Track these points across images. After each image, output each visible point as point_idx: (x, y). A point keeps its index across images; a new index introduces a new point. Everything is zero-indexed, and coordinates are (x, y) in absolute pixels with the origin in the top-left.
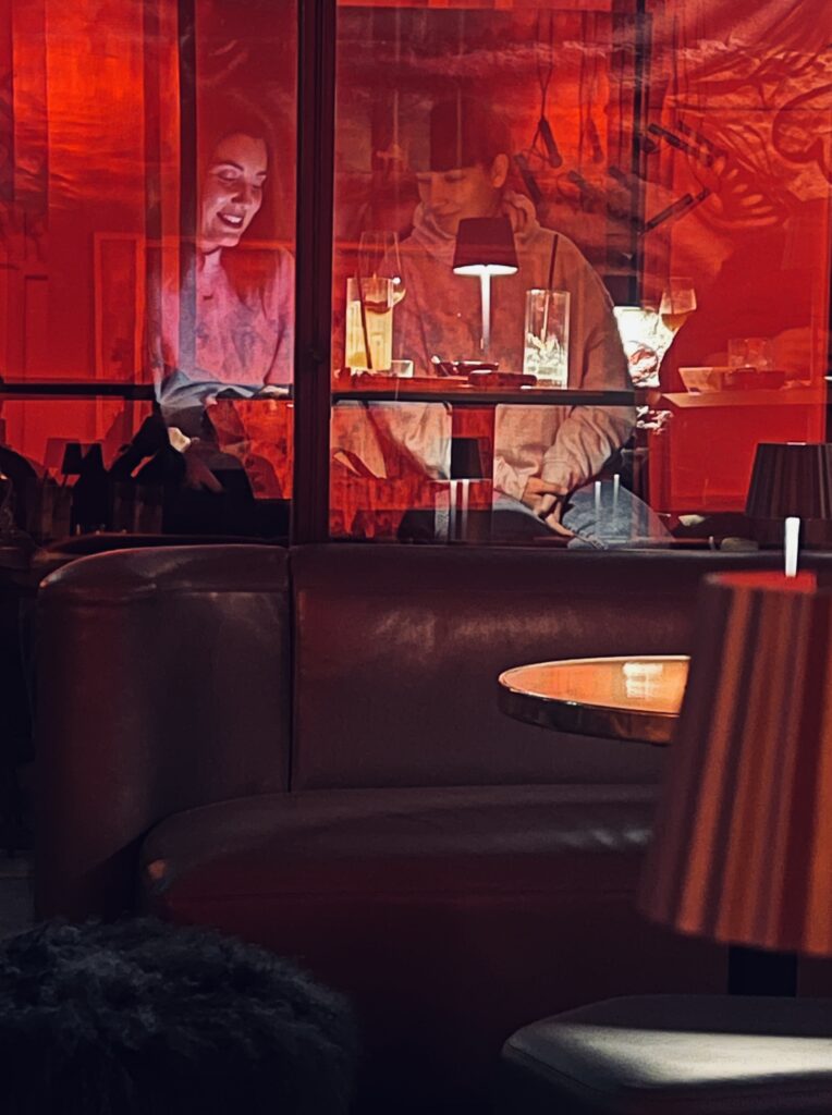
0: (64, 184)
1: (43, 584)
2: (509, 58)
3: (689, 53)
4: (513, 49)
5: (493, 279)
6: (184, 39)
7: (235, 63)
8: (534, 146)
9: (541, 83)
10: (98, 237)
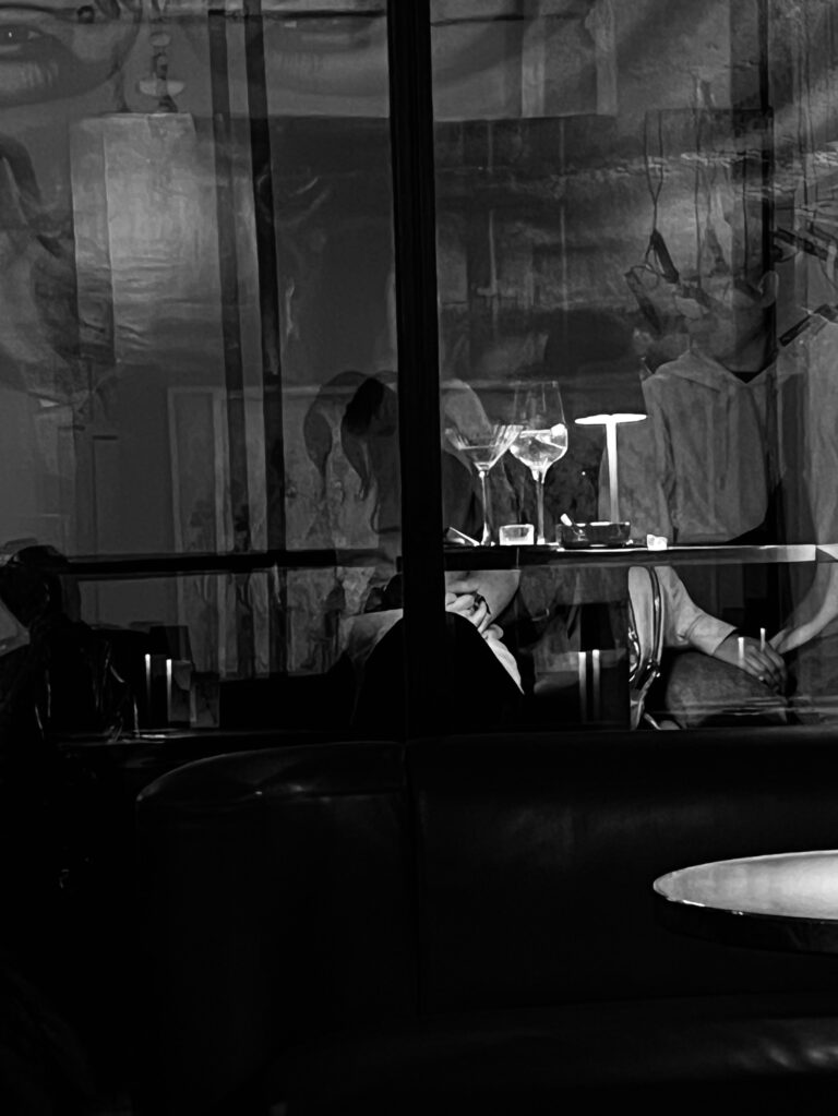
0: (132, 336)
1: (140, 798)
2: (622, 174)
3: (822, 157)
4: (624, 166)
5: (619, 427)
6: (260, 181)
7: (317, 202)
8: (646, 262)
9: (652, 193)
10: (171, 392)
